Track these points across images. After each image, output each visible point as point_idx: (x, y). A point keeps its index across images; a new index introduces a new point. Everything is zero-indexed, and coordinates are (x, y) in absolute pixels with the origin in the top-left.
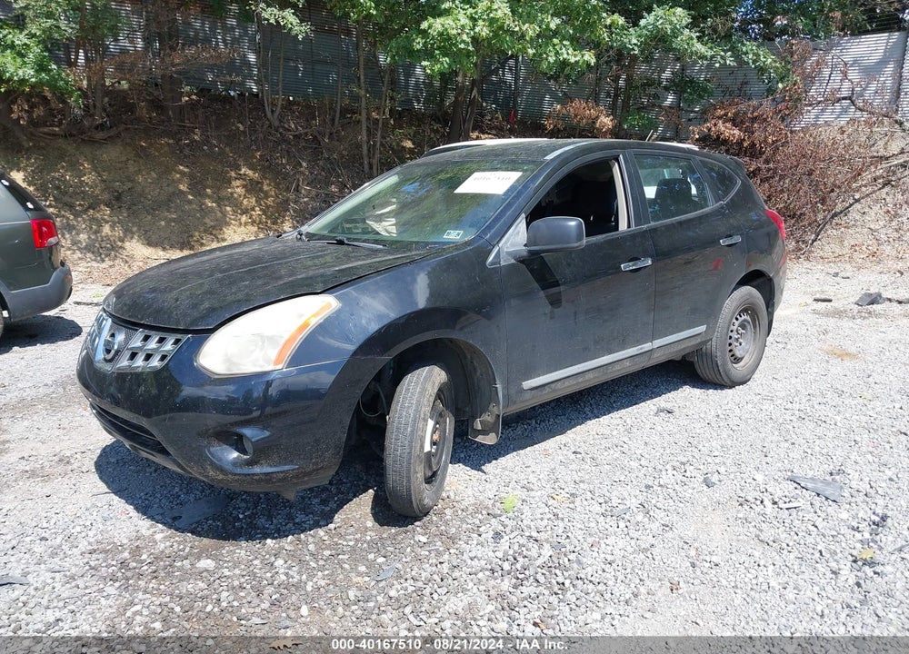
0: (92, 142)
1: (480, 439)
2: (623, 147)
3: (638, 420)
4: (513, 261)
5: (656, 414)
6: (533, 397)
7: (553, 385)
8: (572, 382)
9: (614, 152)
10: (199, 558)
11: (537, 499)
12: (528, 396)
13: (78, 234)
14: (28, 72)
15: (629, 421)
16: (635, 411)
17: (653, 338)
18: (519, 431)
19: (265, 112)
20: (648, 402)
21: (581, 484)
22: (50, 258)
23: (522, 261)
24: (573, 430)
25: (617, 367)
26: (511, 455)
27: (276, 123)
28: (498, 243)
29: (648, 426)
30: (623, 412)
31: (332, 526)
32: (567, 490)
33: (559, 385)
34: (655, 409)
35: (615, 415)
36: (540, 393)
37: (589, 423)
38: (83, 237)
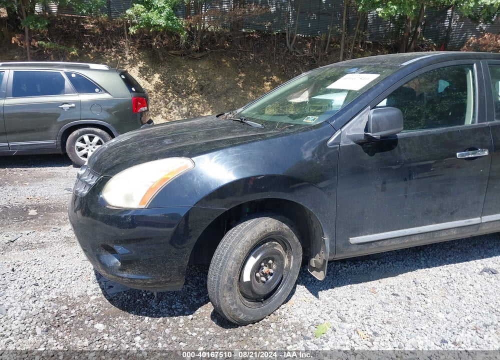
0: (194, 59)
1: (314, 273)
2: (478, 58)
3: (463, 276)
4: (353, 143)
5: (481, 273)
6: (360, 250)
7: (380, 243)
8: (397, 241)
9: (468, 61)
10: (99, 321)
11: (345, 331)
12: (355, 248)
13: (182, 107)
14: (162, 22)
15: (453, 275)
16: (464, 267)
17: (483, 214)
18: (361, 268)
19: (286, 44)
20: (478, 261)
21: (387, 325)
22: (141, 119)
23: (361, 143)
24: (404, 274)
25: (444, 234)
26: (346, 287)
27: (292, 50)
28: (341, 128)
29: (469, 283)
30: (452, 266)
31: (190, 317)
32: (372, 328)
33: (385, 243)
34: (481, 267)
35: (445, 268)
36: (366, 248)
37: (420, 271)
38: (185, 109)
